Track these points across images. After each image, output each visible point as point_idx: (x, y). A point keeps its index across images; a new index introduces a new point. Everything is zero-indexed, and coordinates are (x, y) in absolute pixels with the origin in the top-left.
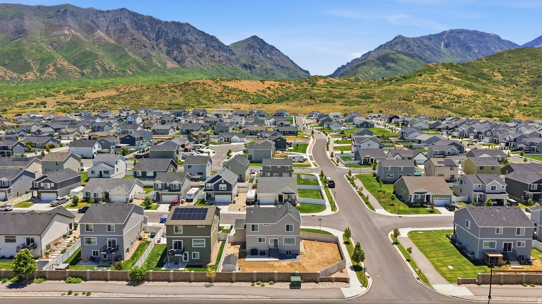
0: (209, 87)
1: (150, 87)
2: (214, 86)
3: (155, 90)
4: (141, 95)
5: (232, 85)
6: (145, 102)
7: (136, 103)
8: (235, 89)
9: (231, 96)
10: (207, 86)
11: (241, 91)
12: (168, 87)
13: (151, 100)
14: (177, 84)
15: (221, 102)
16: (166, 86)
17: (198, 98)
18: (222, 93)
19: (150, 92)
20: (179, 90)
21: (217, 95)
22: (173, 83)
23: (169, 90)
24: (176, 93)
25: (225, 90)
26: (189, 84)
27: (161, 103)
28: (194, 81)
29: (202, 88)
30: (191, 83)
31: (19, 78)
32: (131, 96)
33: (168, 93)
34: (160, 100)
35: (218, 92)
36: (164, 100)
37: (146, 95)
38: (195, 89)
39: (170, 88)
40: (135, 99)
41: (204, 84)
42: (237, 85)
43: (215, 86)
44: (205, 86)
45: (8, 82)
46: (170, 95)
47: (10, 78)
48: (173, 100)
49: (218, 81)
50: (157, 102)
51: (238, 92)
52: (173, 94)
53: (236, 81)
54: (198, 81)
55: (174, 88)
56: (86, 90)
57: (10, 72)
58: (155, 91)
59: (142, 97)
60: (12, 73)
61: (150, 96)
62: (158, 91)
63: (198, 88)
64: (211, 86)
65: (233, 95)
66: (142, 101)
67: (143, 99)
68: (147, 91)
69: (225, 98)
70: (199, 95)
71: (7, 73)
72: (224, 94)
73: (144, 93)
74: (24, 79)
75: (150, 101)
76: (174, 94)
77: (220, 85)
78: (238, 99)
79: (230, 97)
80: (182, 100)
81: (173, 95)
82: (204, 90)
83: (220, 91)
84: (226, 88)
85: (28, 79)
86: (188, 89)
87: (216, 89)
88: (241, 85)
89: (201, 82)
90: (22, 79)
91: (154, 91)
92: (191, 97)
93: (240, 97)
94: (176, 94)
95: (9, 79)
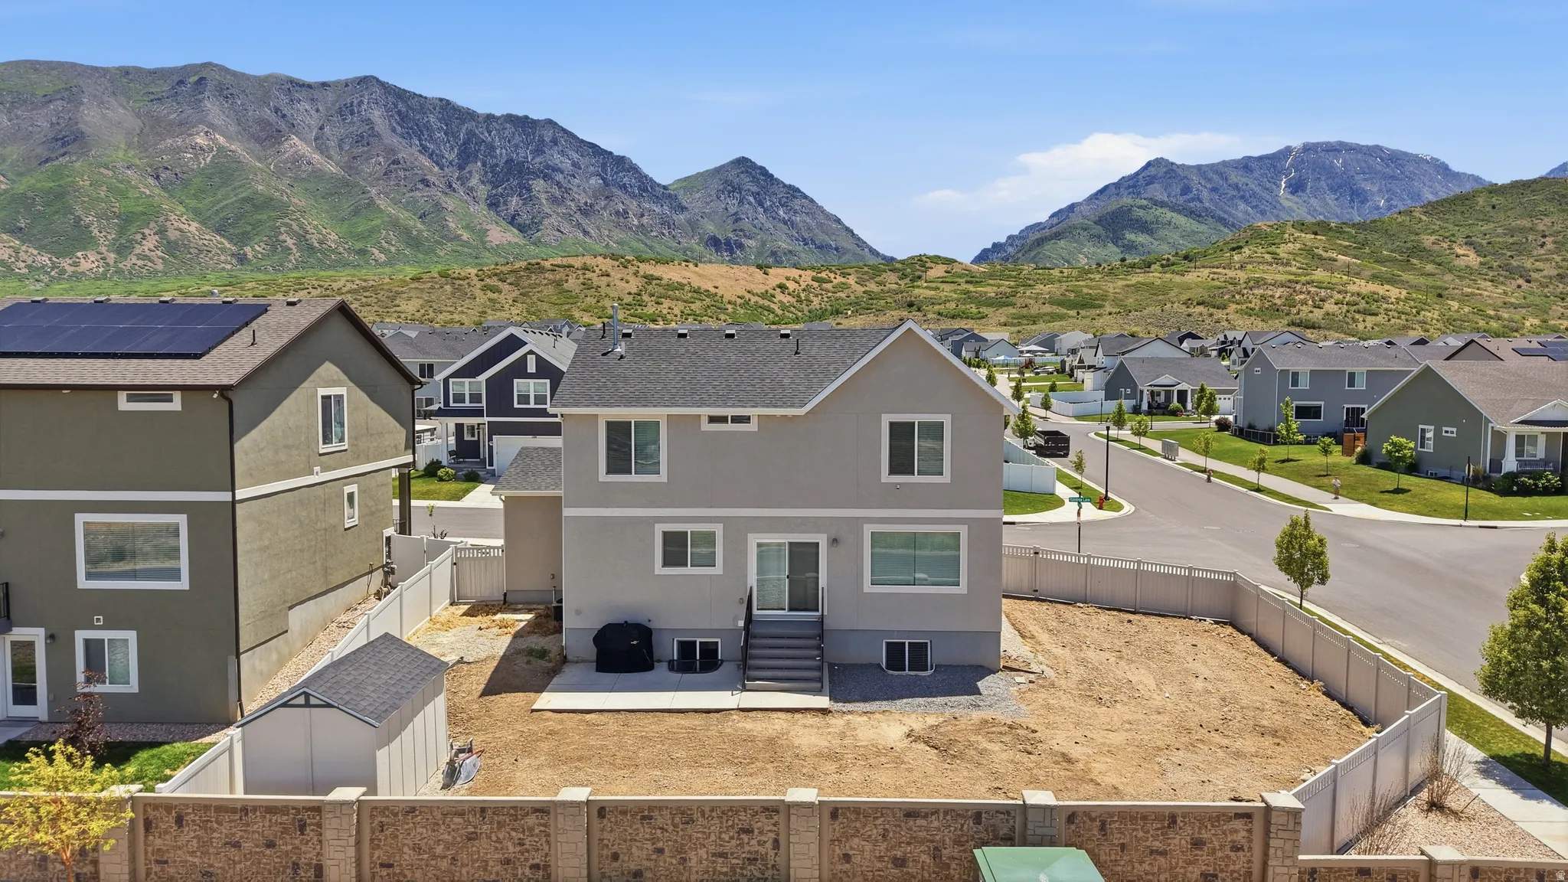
0: (602, 278)
1: (423, 276)
2: (616, 275)
3: (436, 283)
4: (393, 299)
5: (671, 273)
6: (403, 316)
7: (378, 319)
8: (680, 286)
9: (667, 303)
10: (595, 275)
11: (697, 291)
12: (477, 275)
13: (422, 311)
14: (505, 269)
15: (637, 320)
16: (473, 275)
17: (567, 307)
18: (639, 295)
19: (422, 290)
20: (510, 284)
21: (625, 301)
22: (493, 266)
23: (479, 285)
24: (500, 292)
25: (650, 288)
26: (542, 270)
27: (452, 321)
28: (558, 261)
29: (582, 280)
30: (547, 264)
31: (53, 269)
32: (364, 300)
33: (478, 292)
34: (452, 313)
35: (630, 294)
36: (462, 312)
37: (409, 299)
38: (558, 284)
39: (482, 280)
40: (376, 308)
41: (585, 268)
42: (688, 274)
43: (620, 276)
44: (589, 275)
45: (21, 278)
46: (482, 298)
47: (29, 267)
48: (489, 311)
49: (629, 261)
50: (441, 317)
51: (690, 295)
52: (490, 295)
53: (684, 264)
54: (571, 261)
55: (495, 278)
56: (239, 291)
57: (30, 250)
58: (437, 286)
59: (397, 302)
60: (35, 252)
61: (421, 302)
62: (448, 288)
63: (567, 281)
64: (608, 275)
65: (675, 302)
66: (395, 315)
67: (398, 309)
68: (413, 286)
69: (650, 310)
70: (571, 301)
71: (22, 254)
72: (645, 298)
73: (402, 292)
74: (70, 269)
75: (418, 315)
76: (496, 295)
77: (636, 274)
78: (689, 312)
79: (664, 306)
80: (517, 312)
81: (490, 300)
82: (587, 285)
83: (634, 290)
84: (655, 282)
85: (80, 269)
86: (537, 281)
87: (623, 284)
88: (700, 275)
89: (577, 262)
90: (63, 271)
91: (432, 288)
92: (545, 306)
93: (693, 306)
94: (502, 297)
95: (25, 271)
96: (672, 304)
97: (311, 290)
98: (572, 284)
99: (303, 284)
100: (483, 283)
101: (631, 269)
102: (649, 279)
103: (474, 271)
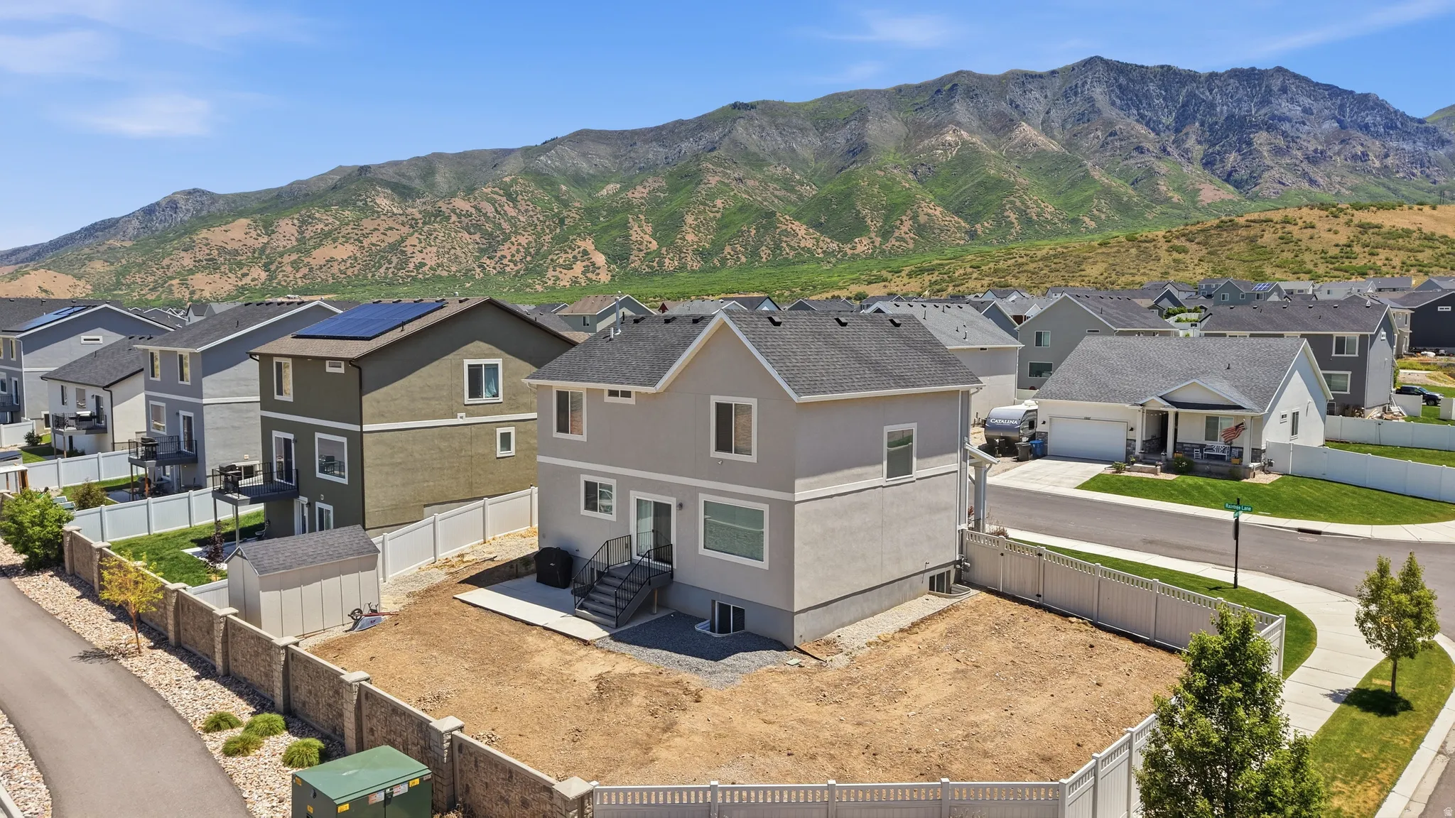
0: (1305, 231)
1: (1111, 241)
2: (1322, 226)
3: (1123, 247)
4: (1079, 264)
5: (1389, 220)
6: (1086, 279)
7: (1063, 283)
8: (1407, 233)
9: (1383, 254)
10: (1297, 227)
11: (1430, 238)
12: (1164, 237)
13: (1105, 274)
14: (1194, 229)
15: (1341, 274)
16: (1160, 236)
17: (1257, 264)
18: (1349, 246)
19: (1108, 254)
20: (1198, 243)
21: (1330, 254)
22: (1182, 227)
23: (1165, 246)
24: (1186, 252)
25: (1365, 237)
26: (1233, 226)
27: (1133, 283)
28: (1255, 216)
29: (1280, 234)
30: (1242, 221)
31: (839, 252)
32: (1053, 266)
33: (1162, 253)
34: (1133, 275)
35: (1337, 245)
36: (1144, 274)
37: (1095, 263)
38: (1252, 240)
39: (1169, 242)
40: (1062, 274)
41: (1286, 221)
42: (1419, 219)
43: (1327, 227)
44: (1289, 228)
45: (819, 261)
46: (1166, 258)
47: (824, 252)
48: (1172, 272)
49: (1341, 210)
50: (1123, 279)
51: (1417, 242)
52: (1175, 255)
53: (1416, 207)
54: (1269, 215)
55: (1183, 239)
56: (960, 263)
57: (826, 239)
58: (1122, 250)
59: (1082, 267)
60: (829, 241)
61: (1105, 265)
62: (1133, 251)
63: (1262, 236)
64: (1313, 227)
65: (1395, 252)
66: (1080, 279)
67: (1083, 273)
68: (1100, 251)
69: (1360, 262)
70: (1264, 257)
71: (821, 242)
72: (1357, 249)
73: (1090, 258)
74: (850, 252)
75: (1101, 278)
76: (1181, 256)
77: (1348, 224)
78: (1414, 262)
79: (1380, 257)
80: (1201, 271)
81: (1175, 260)
82: (1286, 240)
83: (1343, 241)
84: (1371, 231)
85: (856, 252)
86: (1229, 239)
87: (1331, 235)
88: (1437, 219)
89: (1277, 216)
90: (846, 254)
91: (1119, 252)
92: (1233, 264)
93: (1420, 256)
94: (1188, 257)
95: (821, 255)
96: (1391, 254)
97: (1018, 259)
98: (1269, 238)
99: (1012, 254)
100: (1170, 244)
101: (1343, 218)
102: (1364, 227)
103: (1161, 233)
